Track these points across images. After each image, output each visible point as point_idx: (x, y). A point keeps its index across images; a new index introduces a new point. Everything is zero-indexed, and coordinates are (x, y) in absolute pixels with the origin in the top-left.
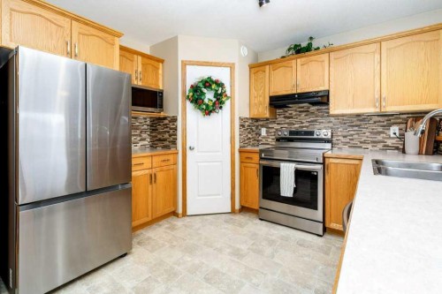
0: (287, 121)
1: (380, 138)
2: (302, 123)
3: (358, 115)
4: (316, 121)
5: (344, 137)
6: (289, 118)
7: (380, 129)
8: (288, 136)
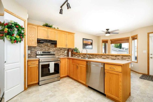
0: (40, 48)
1: (63, 54)
2: (46, 49)
3: (60, 48)
4: (50, 49)
5: (57, 53)
6: (41, 47)
7: (64, 52)
8: (42, 53)
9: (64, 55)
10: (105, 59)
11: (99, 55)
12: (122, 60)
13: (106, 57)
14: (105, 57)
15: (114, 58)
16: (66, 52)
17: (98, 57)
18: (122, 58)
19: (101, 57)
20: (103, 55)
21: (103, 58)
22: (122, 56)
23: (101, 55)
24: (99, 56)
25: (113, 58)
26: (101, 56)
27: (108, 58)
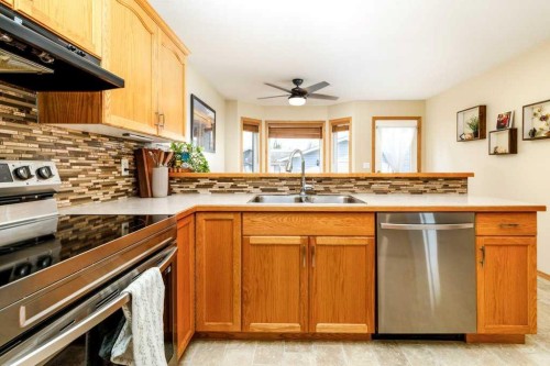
1: (111, 178)
7: (112, 162)
9: (111, 192)
10: (385, 193)
11: (358, 179)
12: (446, 192)
13: (392, 186)
14: (386, 187)
15: (421, 187)
16: (125, 163)
17: (356, 189)
18: (446, 186)
19: (368, 187)
20: (375, 179)
21: (378, 192)
22: (446, 179)
23: (366, 179)
24: (359, 183)
25: (416, 186)
26: (366, 183)
27: (398, 188)
